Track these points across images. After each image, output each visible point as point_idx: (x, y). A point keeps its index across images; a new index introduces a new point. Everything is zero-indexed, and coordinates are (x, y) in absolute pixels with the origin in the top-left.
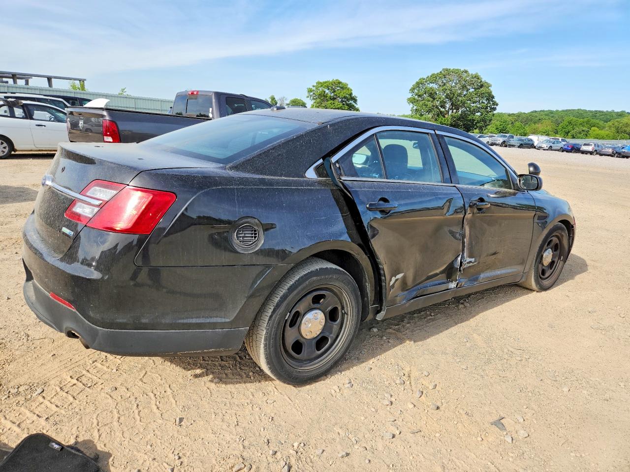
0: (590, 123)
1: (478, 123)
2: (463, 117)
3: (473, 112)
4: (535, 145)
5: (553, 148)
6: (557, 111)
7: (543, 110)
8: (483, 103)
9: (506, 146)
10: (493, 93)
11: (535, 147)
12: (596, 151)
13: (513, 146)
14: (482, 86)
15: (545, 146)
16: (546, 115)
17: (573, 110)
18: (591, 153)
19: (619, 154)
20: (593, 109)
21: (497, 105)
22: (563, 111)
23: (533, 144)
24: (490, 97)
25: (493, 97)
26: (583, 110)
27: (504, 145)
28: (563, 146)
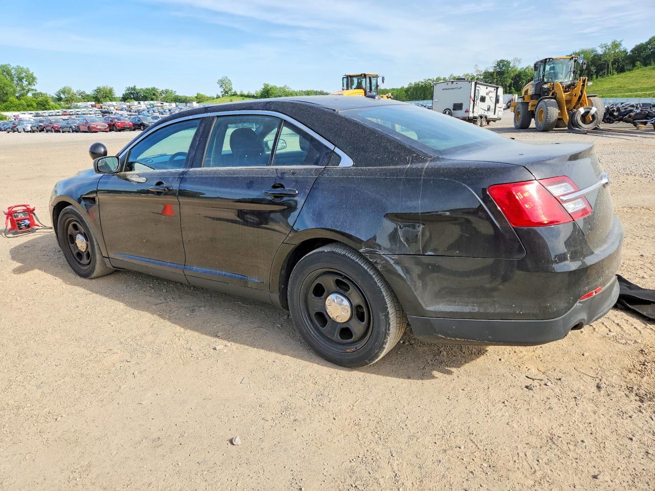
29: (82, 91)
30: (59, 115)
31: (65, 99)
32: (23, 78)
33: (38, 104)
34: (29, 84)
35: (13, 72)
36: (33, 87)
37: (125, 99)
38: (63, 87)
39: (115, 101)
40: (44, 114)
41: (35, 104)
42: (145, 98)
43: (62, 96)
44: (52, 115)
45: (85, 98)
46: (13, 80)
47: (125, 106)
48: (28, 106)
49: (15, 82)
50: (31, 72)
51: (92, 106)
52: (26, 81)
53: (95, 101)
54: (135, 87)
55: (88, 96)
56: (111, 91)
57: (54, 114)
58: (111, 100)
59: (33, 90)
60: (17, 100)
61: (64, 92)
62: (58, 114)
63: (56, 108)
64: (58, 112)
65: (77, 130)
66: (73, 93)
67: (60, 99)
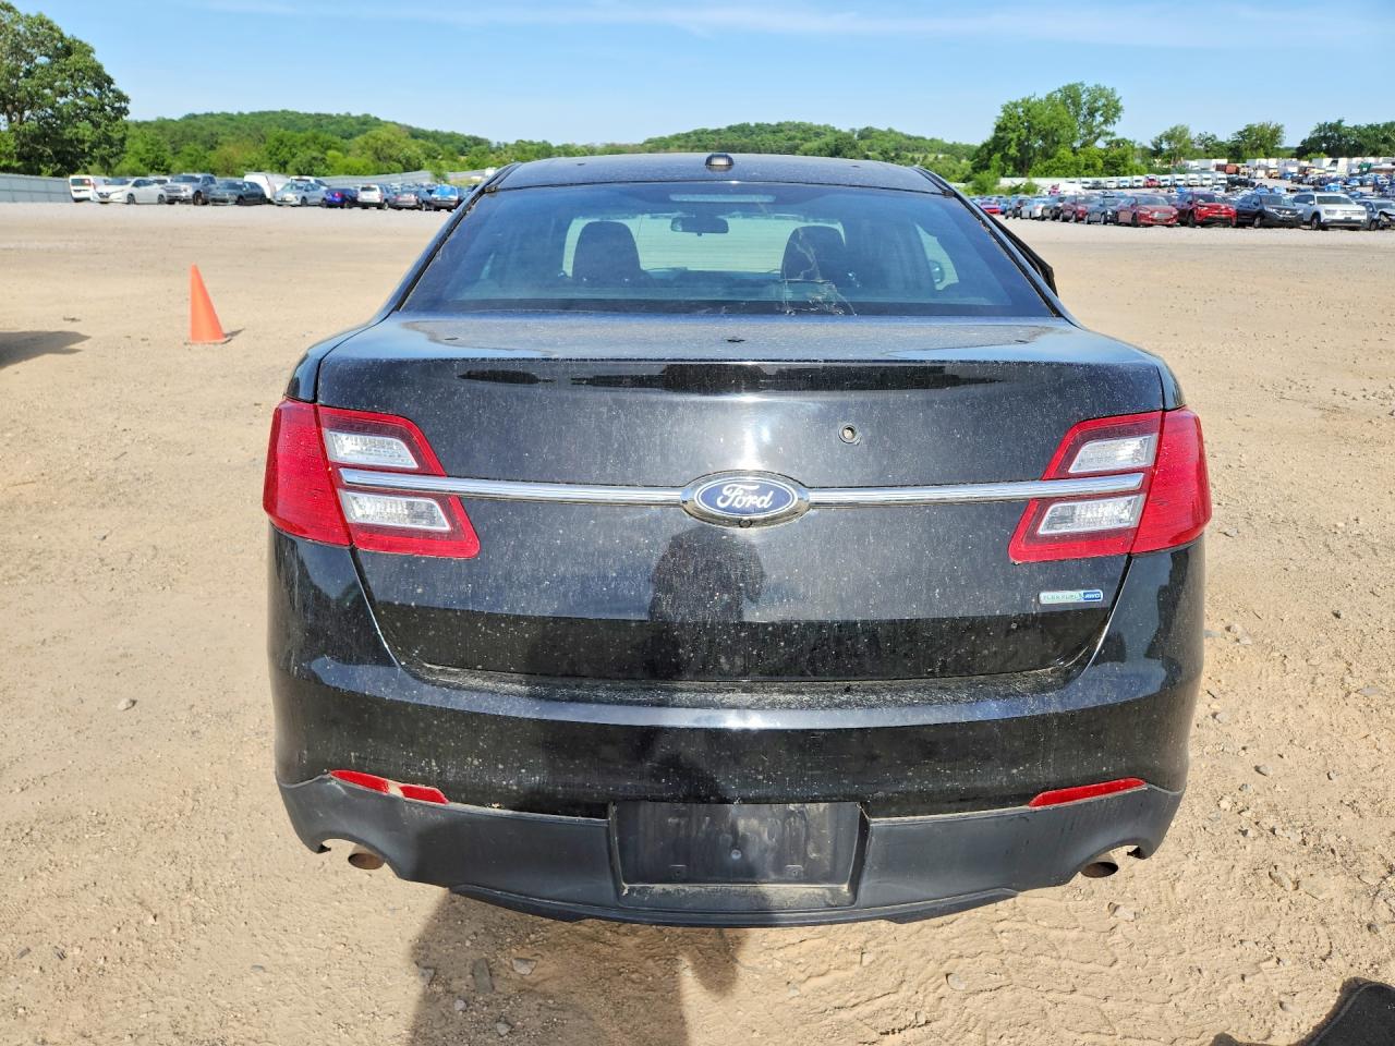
0: (321, 140)
1: (97, 147)
2: (46, 134)
3: (69, 120)
4: (268, 196)
5: (309, 202)
6: (241, 114)
7: (209, 111)
8: (87, 95)
9: (205, 203)
10: (108, 71)
11: (270, 202)
12: (386, 200)
13: (224, 201)
14: (68, 51)
15: (290, 196)
16: (221, 124)
17: (274, 113)
18: (379, 206)
19: (428, 203)
20: (312, 111)
21: (126, 100)
22: (253, 114)
23: (263, 196)
24: (102, 81)
25: (110, 81)
26: (292, 113)
27: (200, 201)
28: (324, 195)
29: (1209, 135)
30: (1138, 187)
31: (1170, 152)
32: (1097, 110)
33: (1106, 163)
34: (1106, 122)
35: (1085, 97)
36: (1110, 128)
37: (1302, 152)
38: (1173, 127)
39: (1277, 156)
40: (1109, 185)
41: (1100, 163)
42: (1355, 150)
43: (1165, 146)
44: (1124, 187)
45: (1211, 149)
46: (1078, 115)
47: (1294, 169)
48: (1087, 167)
49: (1081, 119)
50: (1117, 97)
51: (1219, 168)
52: (1102, 115)
53: (1229, 157)
54: (1340, 122)
55: (1220, 145)
56: (1275, 134)
57: (1128, 185)
58: (1267, 156)
59: (1108, 134)
60: (1071, 154)
61: (1169, 137)
62: (1136, 184)
63: (1137, 171)
64: (1137, 181)
65: (1114, 220)
66: (1189, 139)
67: (1157, 153)
